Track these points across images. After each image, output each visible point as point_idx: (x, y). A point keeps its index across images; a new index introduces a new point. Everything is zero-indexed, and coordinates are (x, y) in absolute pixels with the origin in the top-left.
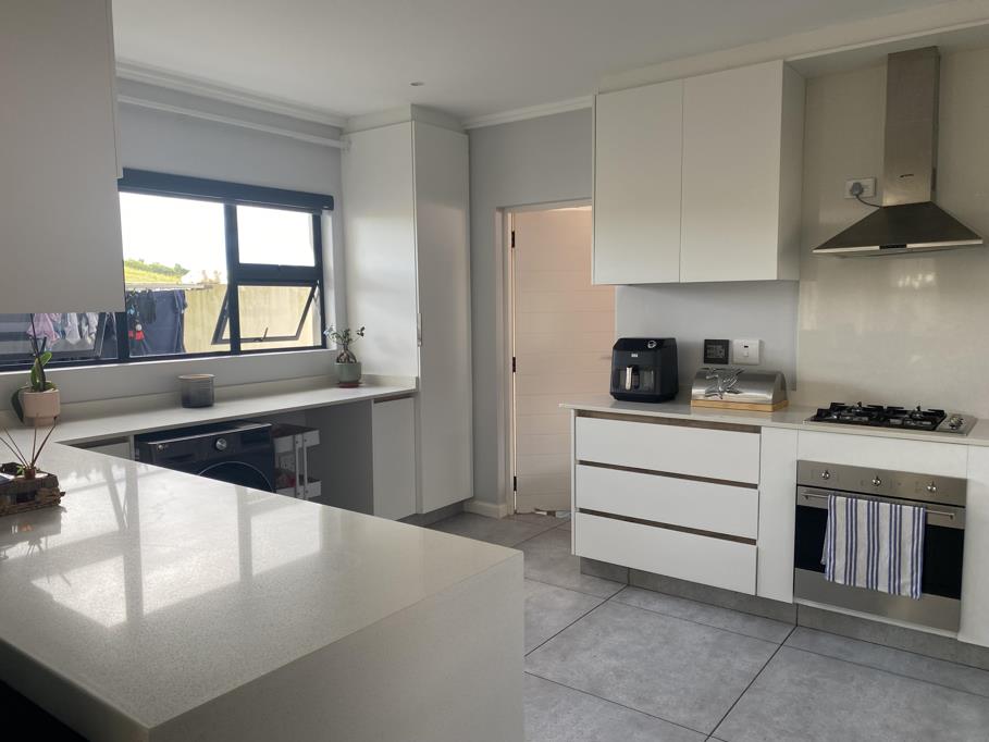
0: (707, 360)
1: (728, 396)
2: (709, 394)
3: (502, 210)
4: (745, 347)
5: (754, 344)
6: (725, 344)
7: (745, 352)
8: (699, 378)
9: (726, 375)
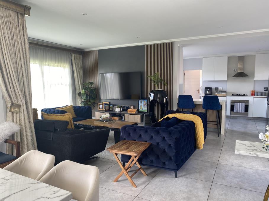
2: (218, 94)
7: (221, 89)
8: (216, 92)
9: (220, 91)
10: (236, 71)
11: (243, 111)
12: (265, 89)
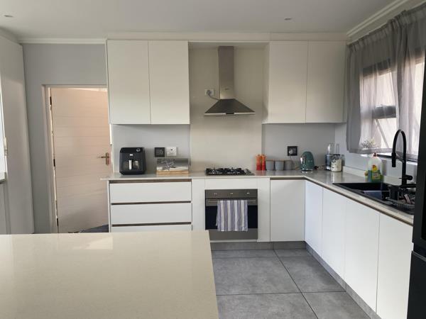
0: (156, 156)
1: (171, 169)
2: (164, 169)
3: (44, 86)
4: (171, 150)
5: (174, 149)
6: (163, 149)
7: (171, 152)
8: (159, 163)
9: (169, 161)
10: (212, 94)
11: (243, 225)
12: (291, 152)
